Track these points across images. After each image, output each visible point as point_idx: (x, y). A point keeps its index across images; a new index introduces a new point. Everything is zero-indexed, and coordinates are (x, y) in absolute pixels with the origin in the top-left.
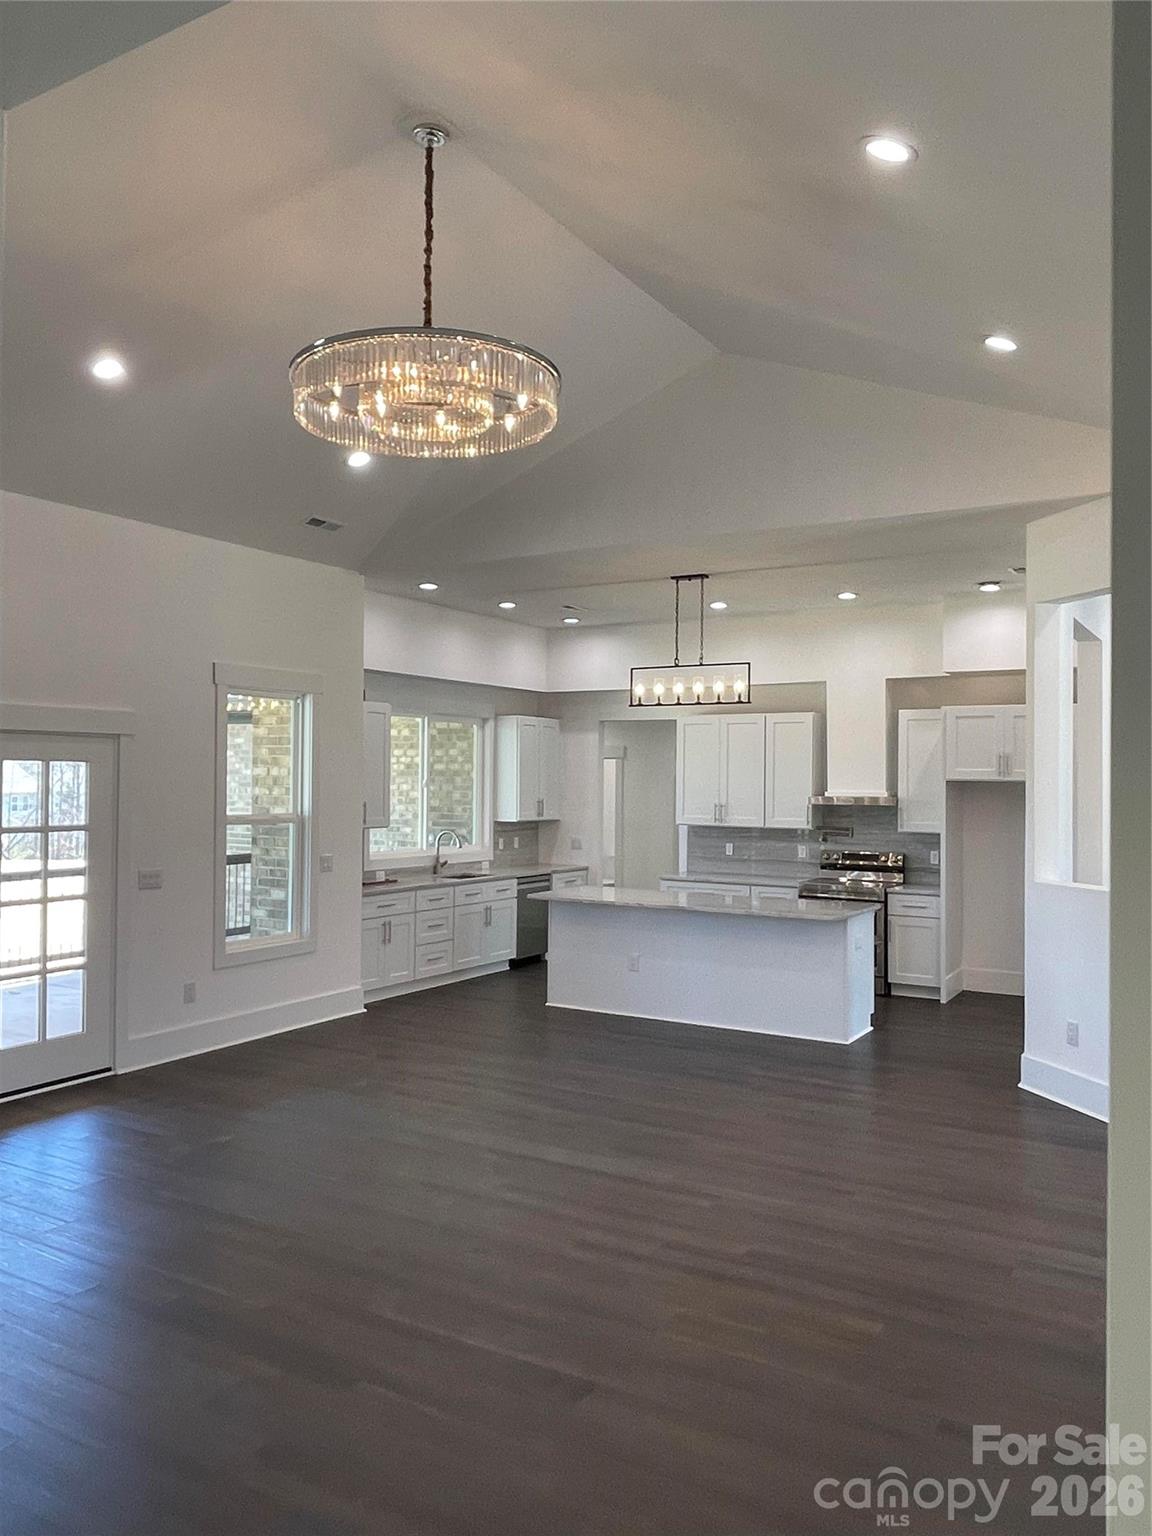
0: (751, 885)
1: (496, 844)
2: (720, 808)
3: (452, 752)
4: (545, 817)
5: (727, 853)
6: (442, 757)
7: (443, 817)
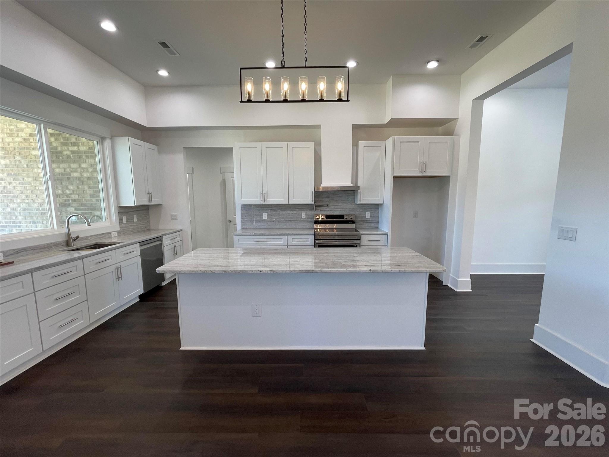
0: (287, 235)
1: (121, 220)
2: (263, 195)
3: (84, 165)
4: (153, 203)
5: (264, 218)
6: (76, 169)
7: (82, 205)
